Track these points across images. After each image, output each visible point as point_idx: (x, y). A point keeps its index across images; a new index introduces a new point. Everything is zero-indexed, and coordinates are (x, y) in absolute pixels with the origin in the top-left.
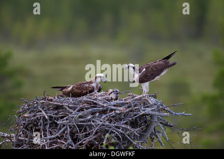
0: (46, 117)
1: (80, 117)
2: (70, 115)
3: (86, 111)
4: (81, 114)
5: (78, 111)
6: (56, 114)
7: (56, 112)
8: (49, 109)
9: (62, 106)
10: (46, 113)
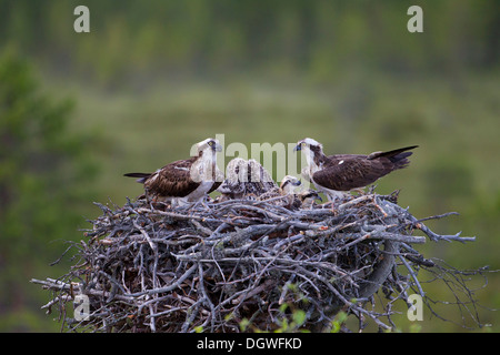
0: (151, 244)
1: (227, 245)
2: (204, 241)
3: (239, 232)
4: (228, 237)
5: (221, 232)
6: (173, 238)
7: (174, 233)
8: (156, 228)
9: (187, 219)
10: (151, 236)
